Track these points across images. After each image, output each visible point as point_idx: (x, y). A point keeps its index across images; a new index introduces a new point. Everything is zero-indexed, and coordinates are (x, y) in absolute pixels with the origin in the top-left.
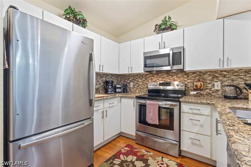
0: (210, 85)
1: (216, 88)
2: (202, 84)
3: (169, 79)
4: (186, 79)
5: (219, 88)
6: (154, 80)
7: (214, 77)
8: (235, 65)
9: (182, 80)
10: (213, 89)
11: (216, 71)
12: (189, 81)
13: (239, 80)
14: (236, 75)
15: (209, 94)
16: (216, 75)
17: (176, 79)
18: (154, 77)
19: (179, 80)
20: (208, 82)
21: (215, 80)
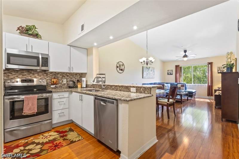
0: (61, 81)
1: (64, 82)
2: (57, 80)
3: (31, 77)
4: (46, 77)
5: (66, 83)
6: (11, 77)
7: (63, 76)
8: (75, 71)
9: (43, 77)
10: (63, 83)
11: (64, 73)
12: (48, 78)
13: (74, 78)
14: (72, 76)
15: (61, 87)
16: (64, 75)
17: (37, 76)
18: (11, 74)
19: (39, 78)
20: (60, 79)
21: (64, 78)
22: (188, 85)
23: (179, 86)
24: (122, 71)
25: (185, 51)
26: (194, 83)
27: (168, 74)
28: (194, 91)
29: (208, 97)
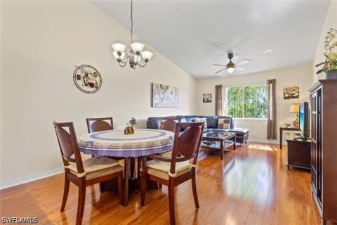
22: (236, 120)
23: (221, 121)
24: (94, 89)
25: (230, 56)
26: (245, 117)
27: (204, 101)
28: (245, 131)
29: (267, 141)
